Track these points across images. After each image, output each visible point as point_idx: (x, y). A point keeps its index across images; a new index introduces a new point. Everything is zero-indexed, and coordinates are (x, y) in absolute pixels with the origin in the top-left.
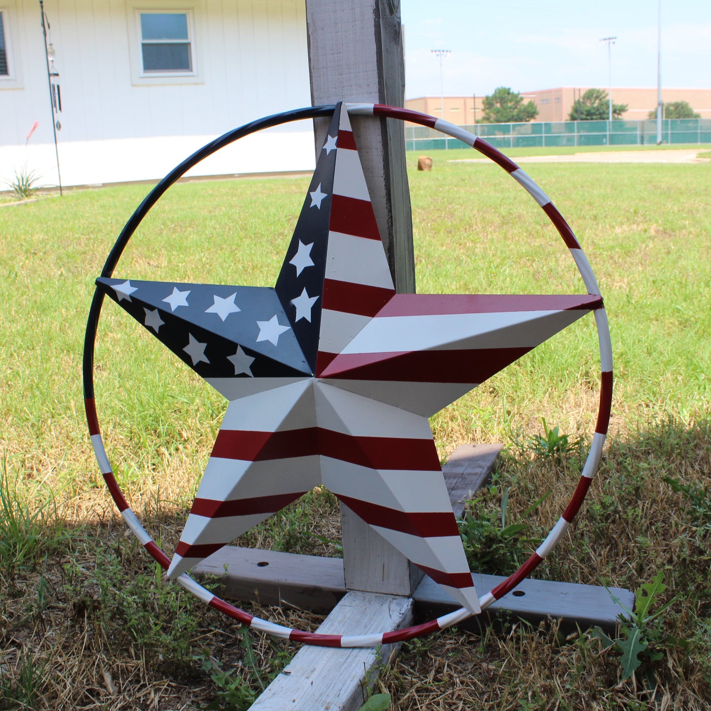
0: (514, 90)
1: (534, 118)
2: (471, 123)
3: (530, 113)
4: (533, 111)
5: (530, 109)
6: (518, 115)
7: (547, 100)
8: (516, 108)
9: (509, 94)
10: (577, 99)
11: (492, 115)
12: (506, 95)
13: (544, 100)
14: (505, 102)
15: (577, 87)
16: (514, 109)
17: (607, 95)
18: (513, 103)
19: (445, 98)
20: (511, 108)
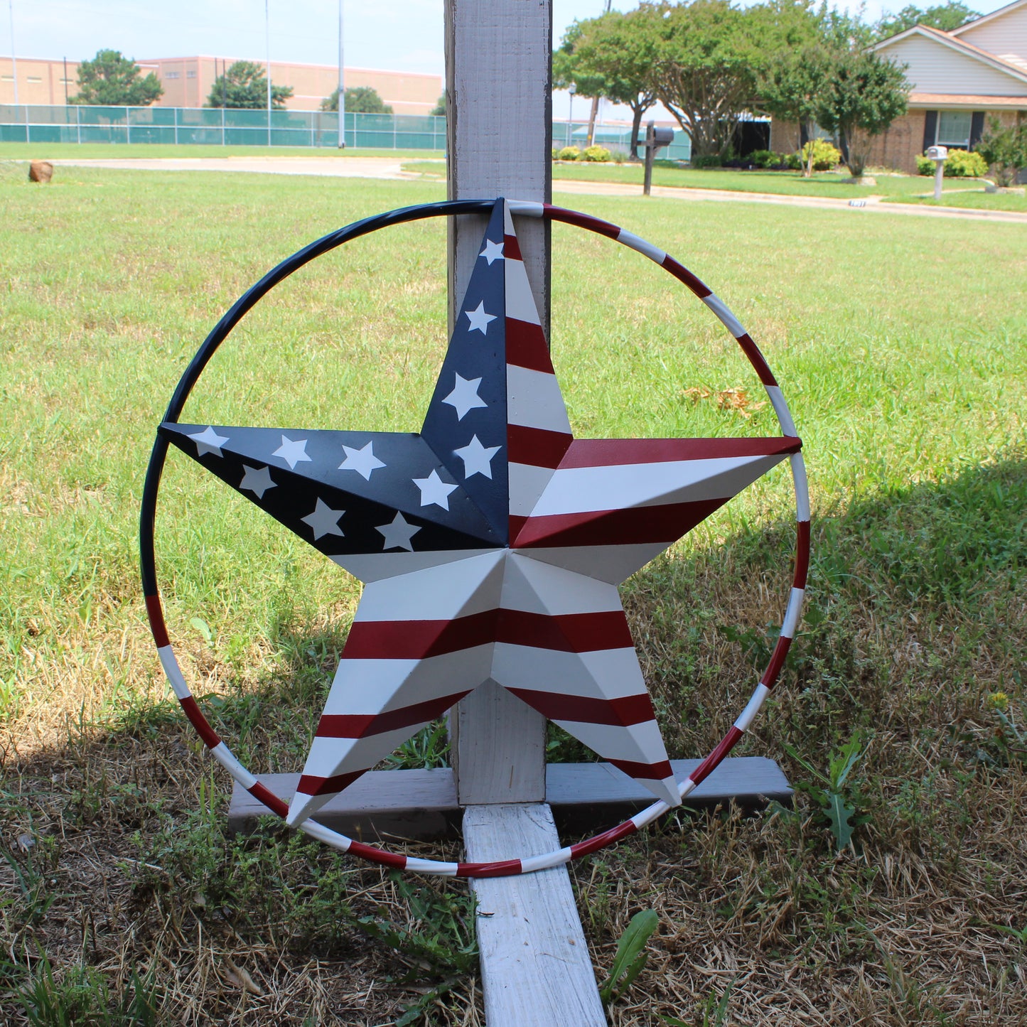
0: (127, 56)
1: (158, 100)
2: (61, 102)
3: (150, 92)
4: (156, 88)
5: (151, 85)
6: (131, 94)
7: (175, 74)
8: (129, 82)
9: (118, 60)
10: (220, 74)
11: (93, 91)
12: (114, 62)
13: (170, 74)
14: (112, 73)
15: (220, 57)
16: (127, 84)
17: (264, 71)
18: (123, 76)
19: (18, 60)
20: (121, 83)
